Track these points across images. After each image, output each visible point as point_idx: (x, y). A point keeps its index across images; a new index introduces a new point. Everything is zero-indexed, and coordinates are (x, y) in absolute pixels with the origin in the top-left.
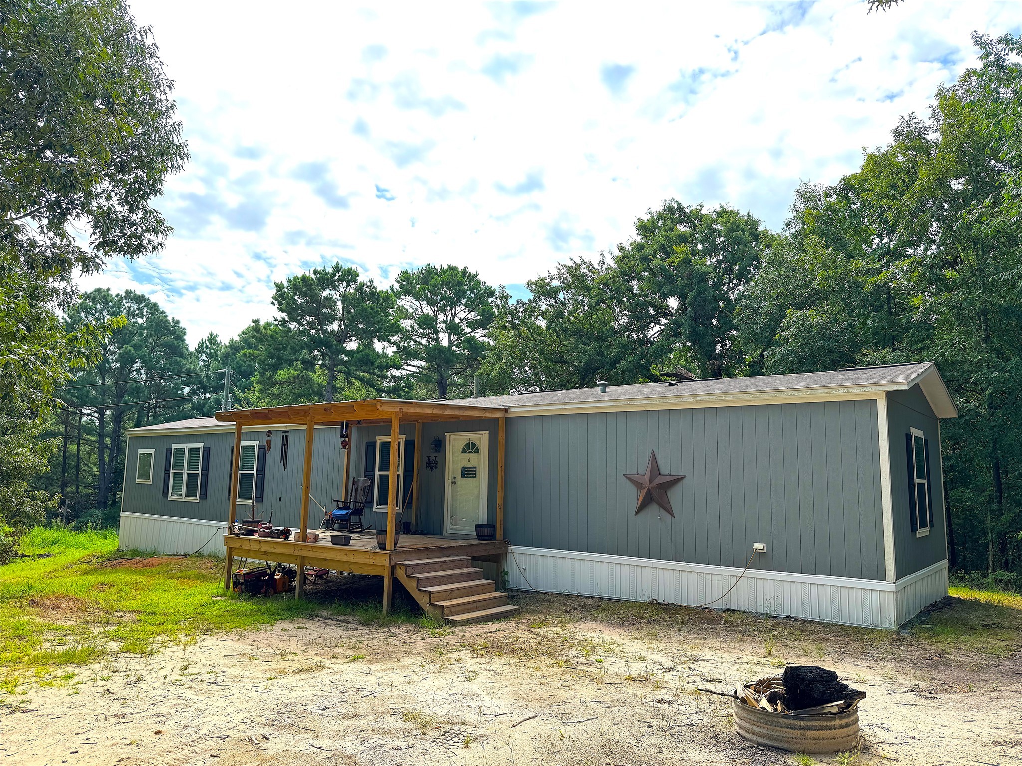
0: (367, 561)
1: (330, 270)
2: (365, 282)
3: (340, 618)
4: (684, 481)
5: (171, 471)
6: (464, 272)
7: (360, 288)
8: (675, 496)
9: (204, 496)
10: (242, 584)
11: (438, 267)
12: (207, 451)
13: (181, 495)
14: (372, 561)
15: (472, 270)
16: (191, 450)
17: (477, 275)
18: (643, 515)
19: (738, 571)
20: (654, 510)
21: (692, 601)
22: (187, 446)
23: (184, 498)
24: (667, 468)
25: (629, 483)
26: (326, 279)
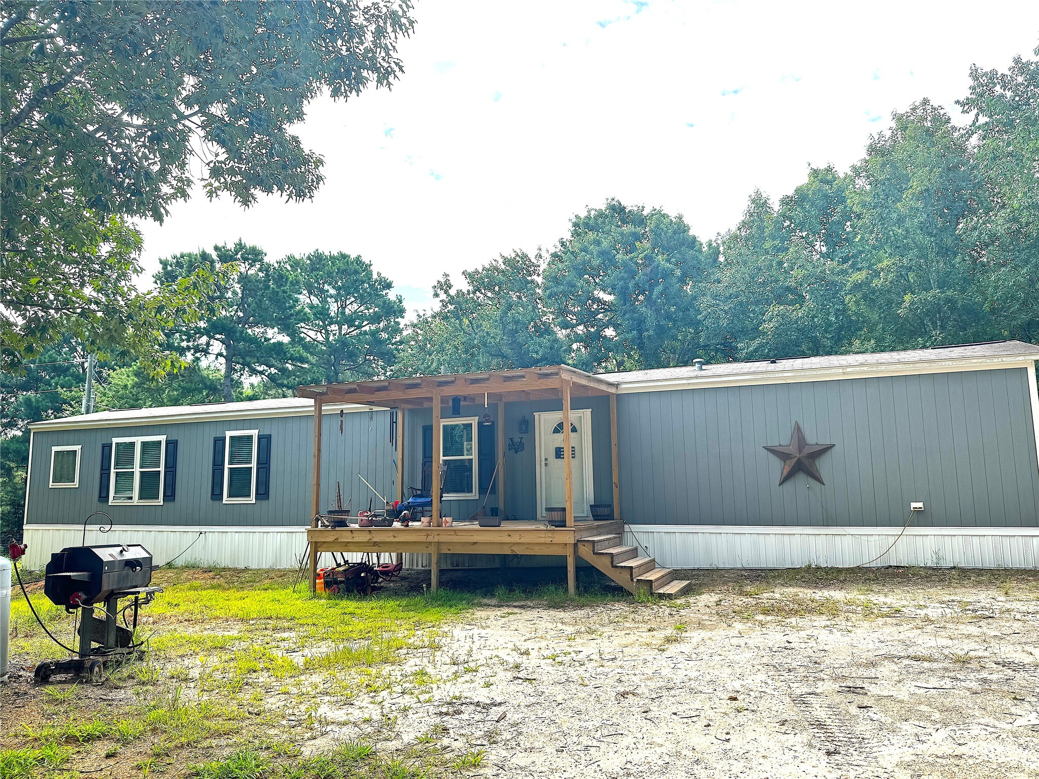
0: (542, 540)
1: (231, 246)
4: (834, 449)
5: (113, 470)
8: (824, 466)
9: (170, 496)
12: (172, 445)
13: (131, 498)
14: (548, 540)
16: (144, 445)
17: (371, 265)
18: (788, 485)
19: (897, 530)
20: (802, 480)
21: (849, 562)
22: (138, 440)
23: (136, 501)
24: (813, 438)
25: (771, 455)
26: (226, 256)
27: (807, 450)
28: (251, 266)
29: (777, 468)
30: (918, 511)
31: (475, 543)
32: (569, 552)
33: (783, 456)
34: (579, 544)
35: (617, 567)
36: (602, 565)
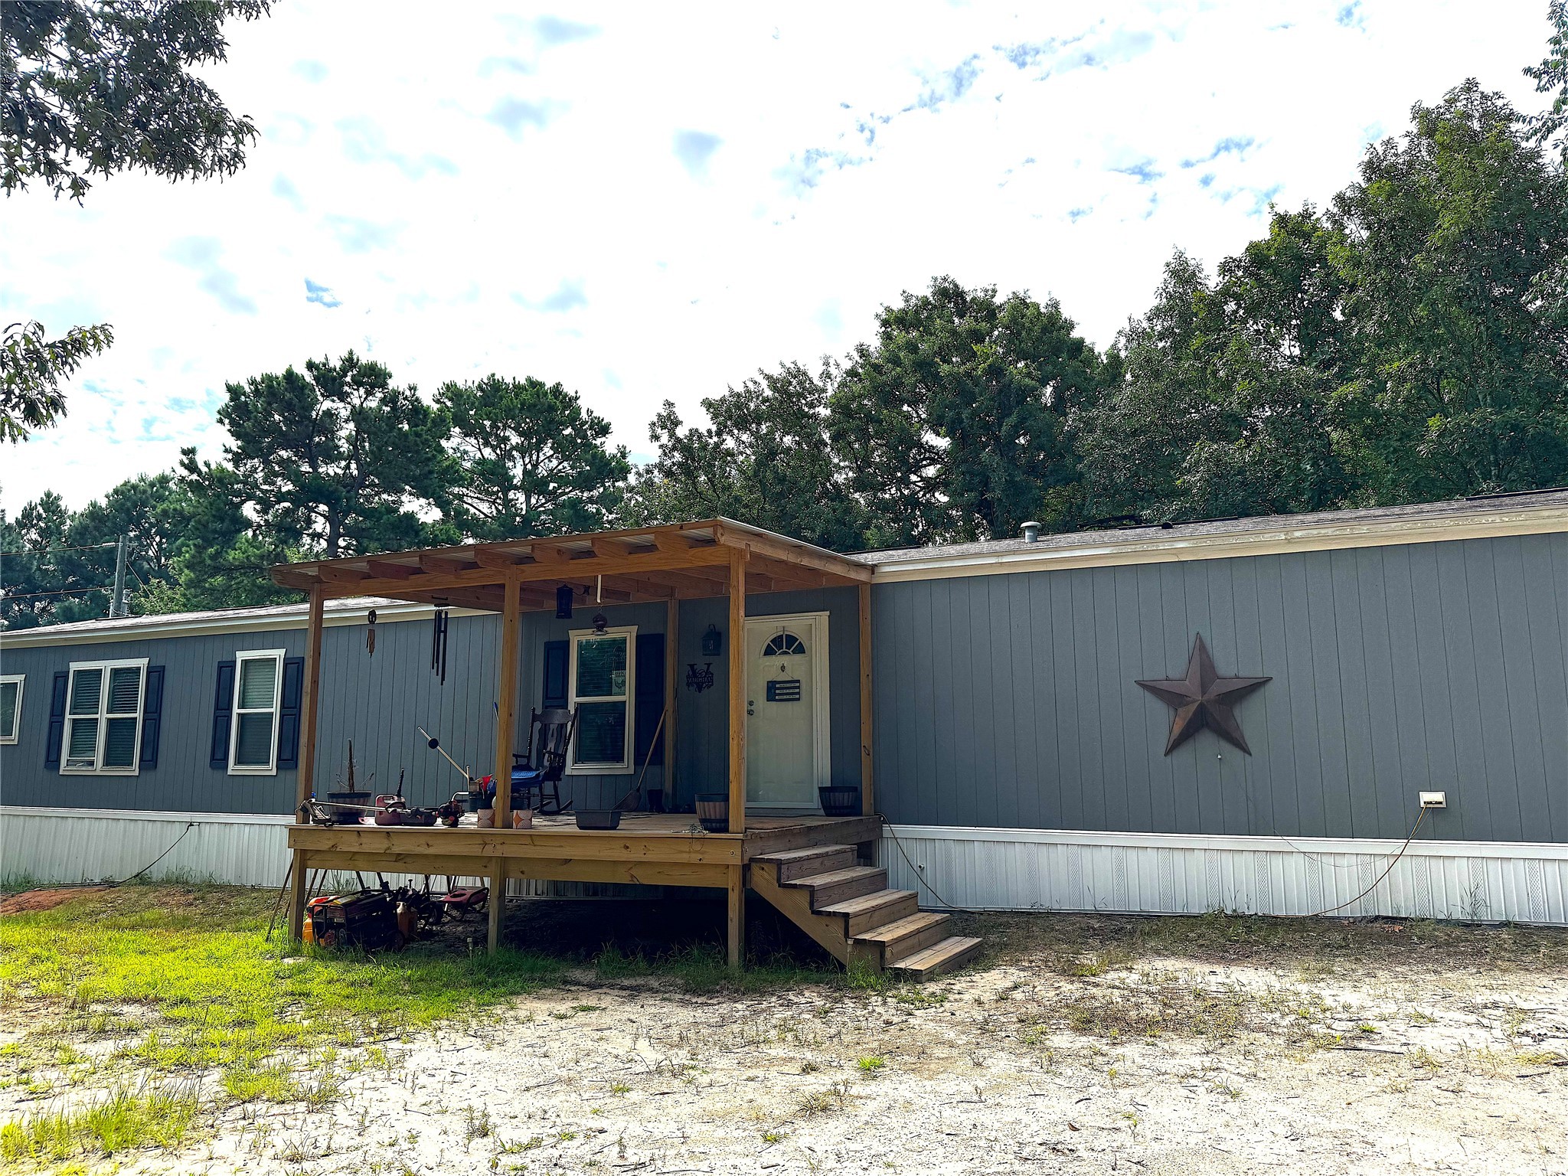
0: (684, 858)
1: (335, 363)
2: (401, 390)
3: (626, 983)
4: (1269, 686)
5: (68, 716)
6: (557, 390)
7: (392, 398)
8: (1250, 718)
9: (150, 761)
10: (340, 925)
11: (509, 380)
12: (156, 674)
13: (91, 763)
14: (695, 858)
15: (569, 389)
16: (116, 672)
17: (577, 398)
18: (1184, 755)
19: (1393, 846)
20: (1207, 744)
21: (1299, 906)
22: (106, 666)
23: (99, 768)
24: (1231, 665)
25: (1148, 694)
26: (330, 380)
27: (1217, 689)
28: (369, 393)
29: (1162, 722)
30: (1433, 809)
31: (567, 861)
32: (732, 883)
33: (1172, 699)
34: (754, 866)
35: (820, 913)
36: (793, 908)
